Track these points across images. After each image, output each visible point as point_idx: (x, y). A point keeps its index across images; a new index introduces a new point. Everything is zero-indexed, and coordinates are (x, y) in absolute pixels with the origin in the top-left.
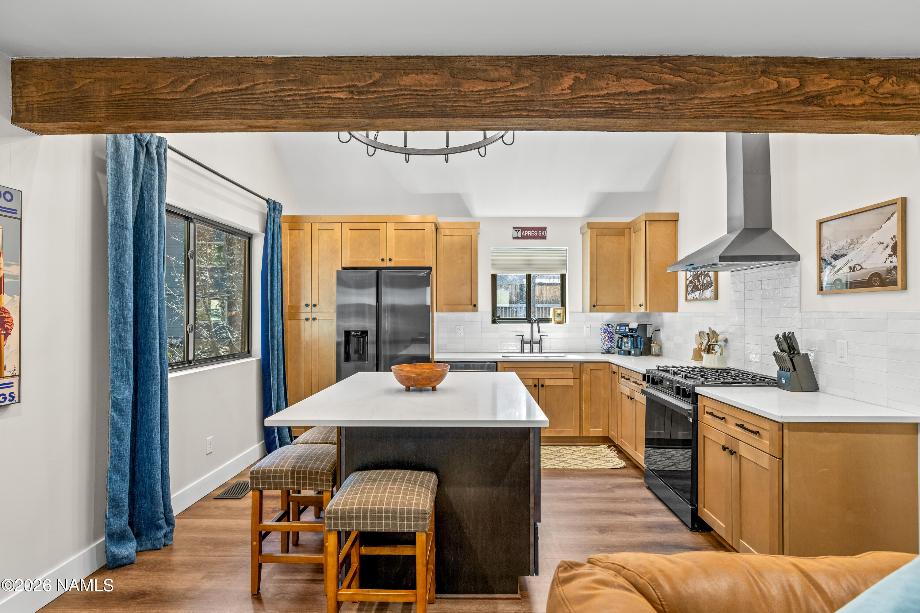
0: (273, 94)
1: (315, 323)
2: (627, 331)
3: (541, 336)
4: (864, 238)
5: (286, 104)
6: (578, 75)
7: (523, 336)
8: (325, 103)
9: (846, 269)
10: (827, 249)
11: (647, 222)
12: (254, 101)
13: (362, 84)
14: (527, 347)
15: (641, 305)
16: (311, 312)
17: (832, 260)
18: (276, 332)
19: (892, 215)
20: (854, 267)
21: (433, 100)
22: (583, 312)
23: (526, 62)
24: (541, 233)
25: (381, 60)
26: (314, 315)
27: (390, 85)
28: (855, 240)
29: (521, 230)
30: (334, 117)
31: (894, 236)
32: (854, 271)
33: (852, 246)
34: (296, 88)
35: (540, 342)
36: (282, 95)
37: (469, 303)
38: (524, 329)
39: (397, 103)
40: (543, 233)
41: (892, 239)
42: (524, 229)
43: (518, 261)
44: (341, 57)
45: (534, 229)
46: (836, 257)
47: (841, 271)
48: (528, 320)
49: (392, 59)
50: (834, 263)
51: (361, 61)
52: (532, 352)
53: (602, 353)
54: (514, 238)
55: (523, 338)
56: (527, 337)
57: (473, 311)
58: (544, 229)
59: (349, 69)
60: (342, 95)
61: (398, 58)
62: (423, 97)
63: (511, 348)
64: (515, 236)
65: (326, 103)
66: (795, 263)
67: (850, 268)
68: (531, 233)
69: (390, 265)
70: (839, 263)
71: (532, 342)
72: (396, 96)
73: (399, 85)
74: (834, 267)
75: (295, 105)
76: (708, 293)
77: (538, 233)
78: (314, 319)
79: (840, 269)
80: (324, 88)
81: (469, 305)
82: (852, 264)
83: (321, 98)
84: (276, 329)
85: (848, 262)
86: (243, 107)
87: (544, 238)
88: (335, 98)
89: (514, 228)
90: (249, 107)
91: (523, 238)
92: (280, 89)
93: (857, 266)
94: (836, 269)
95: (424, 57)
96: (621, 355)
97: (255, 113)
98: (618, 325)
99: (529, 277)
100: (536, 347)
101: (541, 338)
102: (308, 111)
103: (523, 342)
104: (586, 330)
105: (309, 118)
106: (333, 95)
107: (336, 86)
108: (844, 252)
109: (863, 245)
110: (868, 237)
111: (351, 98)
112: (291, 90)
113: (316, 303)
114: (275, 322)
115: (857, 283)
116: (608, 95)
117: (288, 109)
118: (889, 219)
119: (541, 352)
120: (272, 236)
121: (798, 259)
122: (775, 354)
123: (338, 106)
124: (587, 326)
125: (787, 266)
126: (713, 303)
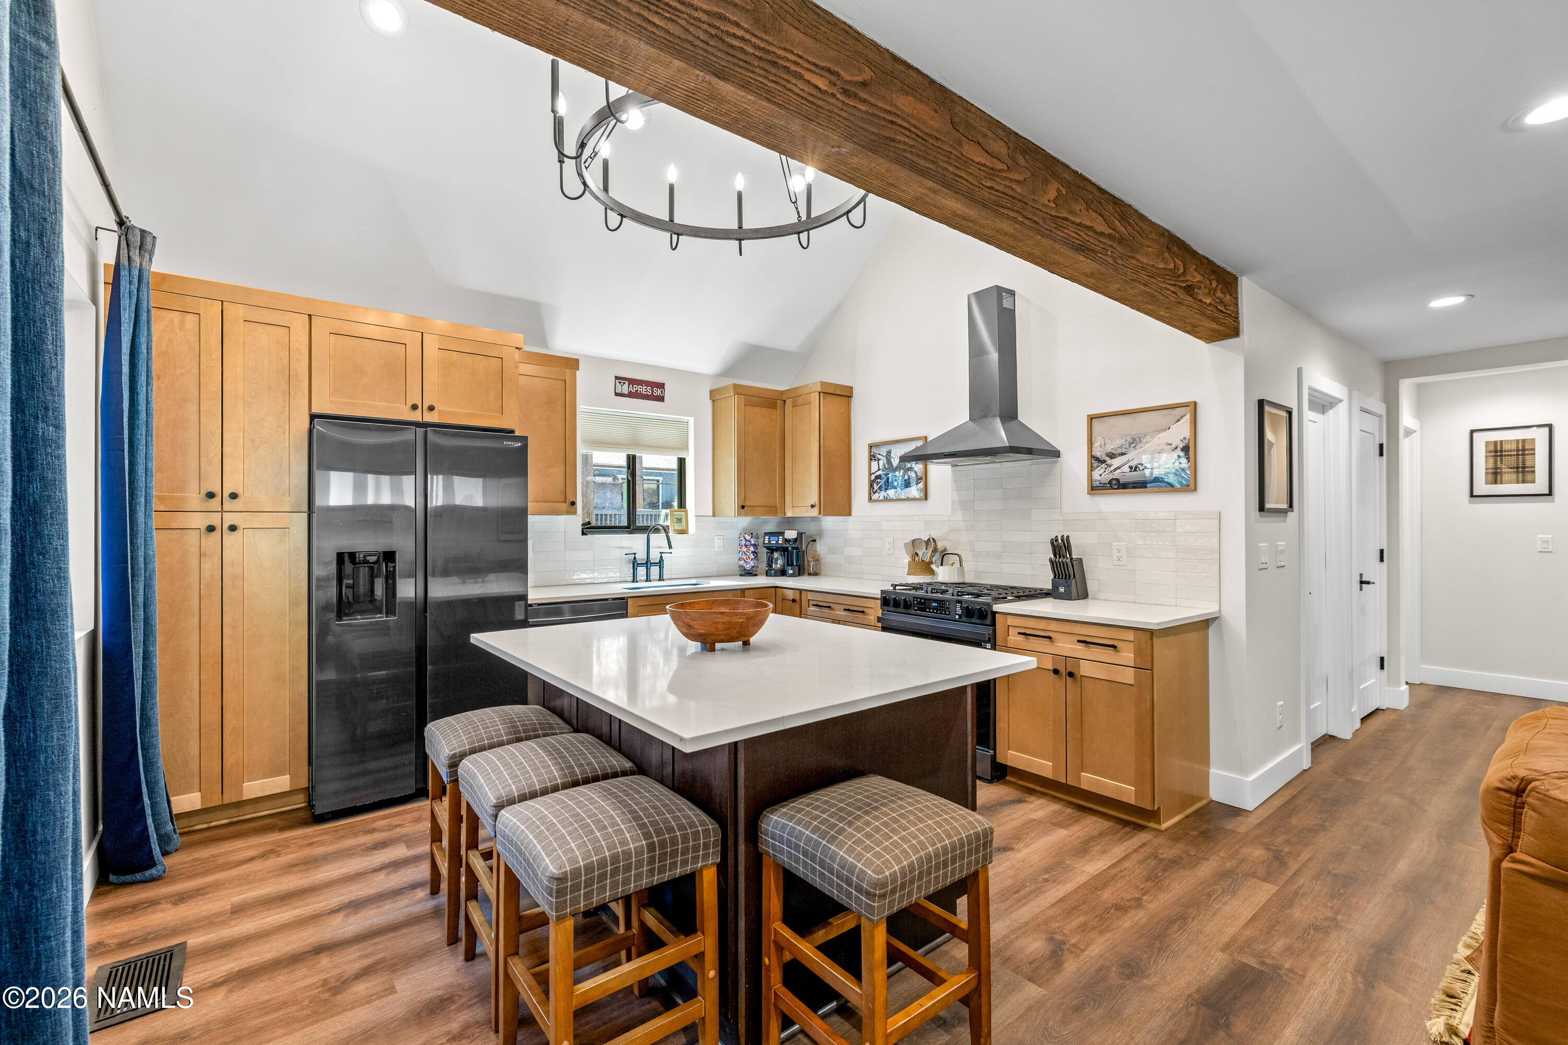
0: (704, 17)
1: (229, 538)
2: (780, 542)
3: (661, 553)
4: (1148, 437)
5: (731, 51)
6: (1061, 188)
7: (635, 554)
8: (794, 84)
9: (1126, 469)
10: (1101, 446)
11: (822, 394)
12: (669, 13)
13: (849, 78)
14: (642, 571)
15: (813, 506)
16: (222, 511)
17: (1107, 459)
18: (141, 560)
19: (1182, 418)
20: (1136, 467)
21: (935, 154)
22: (714, 515)
23: (1020, 144)
24: (658, 392)
25: (874, 48)
26: (229, 519)
27: (883, 99)
28: (1138, 439)
29: (627, 382)
30: (808, 119)
31: (1184, 438)
32: (1135, 470)
33: (1133, 445)
34: (747, 26)
35: (660, 564)
36: (722, 28)
37: (562, 498)
38: (636, 543)
39: (892, 136)
40: (659, 392)
41: (1182, 440)
42: (632, 382)
43: (619, 432)
44: (818, 7)
45: (647, 383)
46: (1112, 456)
47: (1118, 471)
48: (631, 527)
49: (887, 55)
50: (1109, 461)
51: (847, 32)
52: (648, 579)
53: (740, 575)
54: (617, 394)
55: (635, 558)
56: (641, 556)
57: (568, 513)
58: (661, 386)
59: (831, 39)
60: (822, 84)
61: (896, 59)
62: (924, 142)
63: (612, 575)
64: (618, 391)
65: (796, 85)
66: (1055, 459)
67: (1131, 467)
68: (643, 390)
69: (430, 418)
70: (1116, 462)
71: (648, 564)
72: (892, 122)
73: (892, 104)
74: (1110, 466)
75: (746, 62)
76: (914, 491)
77: (653, 391)
78: (233, 528)
79: (1119, 468)
80: (792, 52)
81: (561, 502)
82: (1133, 464)
83: (787, 69)
84: (141, 553)
85: (1128, 461)
86: (645, 13)
87: (661, 399)
88: (809, 82)
89: (617, 378)
90: (656, 20)
91: (631, 395)
92: (717, 13)
93: (1140, 466)
94: (1112, 468)
95: (924, 75)
96: (771, 576)
97: (669, 41)
98: (766, 534)
99: (632, 461)
100: (655, 570)
101: (661, 557)
102: (767, 85)
103: (635, 564)
104: (718, 543)
105: (769, 100)
106: (808, 76)
107: (811, 59)
108: (1124, 451)
109: (1147, 445)
110: (1153, 437)
111: (833, 95)
112: (737, 25)
113: (239, 491)
114: (141, 534)
115: (1134, 483)
116: (1080, 225)
117: (734, 64)
118: (1178, 421)
119: (661, 579)
120: (133, 316)
121: (1059, 456)
122: (1051, 561)
123: (815, 101)
124: (719, 537)
125: (1044, 462)
126: (922, 504)
